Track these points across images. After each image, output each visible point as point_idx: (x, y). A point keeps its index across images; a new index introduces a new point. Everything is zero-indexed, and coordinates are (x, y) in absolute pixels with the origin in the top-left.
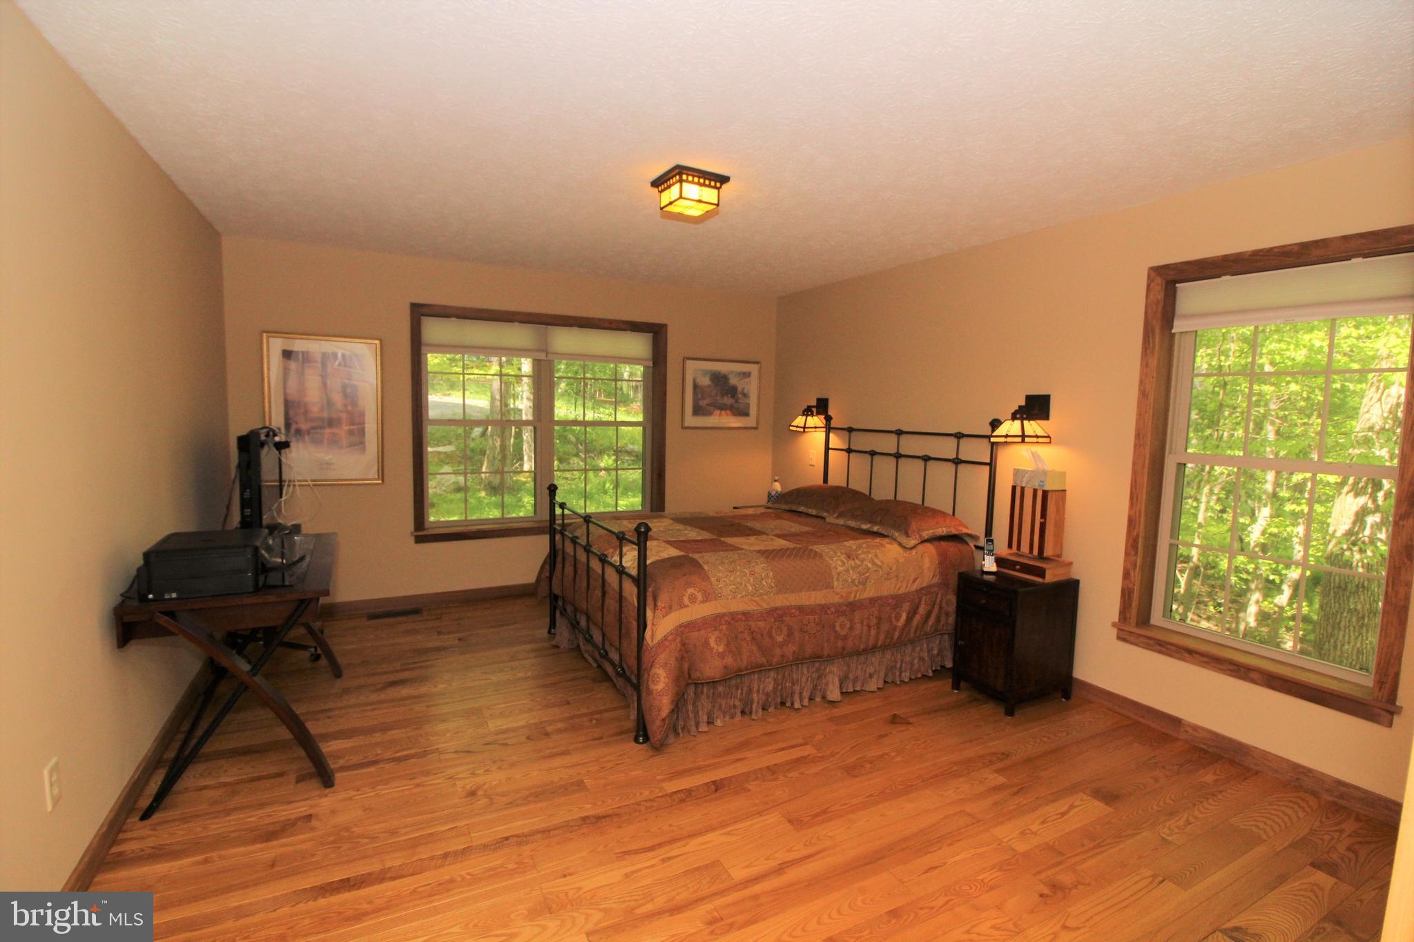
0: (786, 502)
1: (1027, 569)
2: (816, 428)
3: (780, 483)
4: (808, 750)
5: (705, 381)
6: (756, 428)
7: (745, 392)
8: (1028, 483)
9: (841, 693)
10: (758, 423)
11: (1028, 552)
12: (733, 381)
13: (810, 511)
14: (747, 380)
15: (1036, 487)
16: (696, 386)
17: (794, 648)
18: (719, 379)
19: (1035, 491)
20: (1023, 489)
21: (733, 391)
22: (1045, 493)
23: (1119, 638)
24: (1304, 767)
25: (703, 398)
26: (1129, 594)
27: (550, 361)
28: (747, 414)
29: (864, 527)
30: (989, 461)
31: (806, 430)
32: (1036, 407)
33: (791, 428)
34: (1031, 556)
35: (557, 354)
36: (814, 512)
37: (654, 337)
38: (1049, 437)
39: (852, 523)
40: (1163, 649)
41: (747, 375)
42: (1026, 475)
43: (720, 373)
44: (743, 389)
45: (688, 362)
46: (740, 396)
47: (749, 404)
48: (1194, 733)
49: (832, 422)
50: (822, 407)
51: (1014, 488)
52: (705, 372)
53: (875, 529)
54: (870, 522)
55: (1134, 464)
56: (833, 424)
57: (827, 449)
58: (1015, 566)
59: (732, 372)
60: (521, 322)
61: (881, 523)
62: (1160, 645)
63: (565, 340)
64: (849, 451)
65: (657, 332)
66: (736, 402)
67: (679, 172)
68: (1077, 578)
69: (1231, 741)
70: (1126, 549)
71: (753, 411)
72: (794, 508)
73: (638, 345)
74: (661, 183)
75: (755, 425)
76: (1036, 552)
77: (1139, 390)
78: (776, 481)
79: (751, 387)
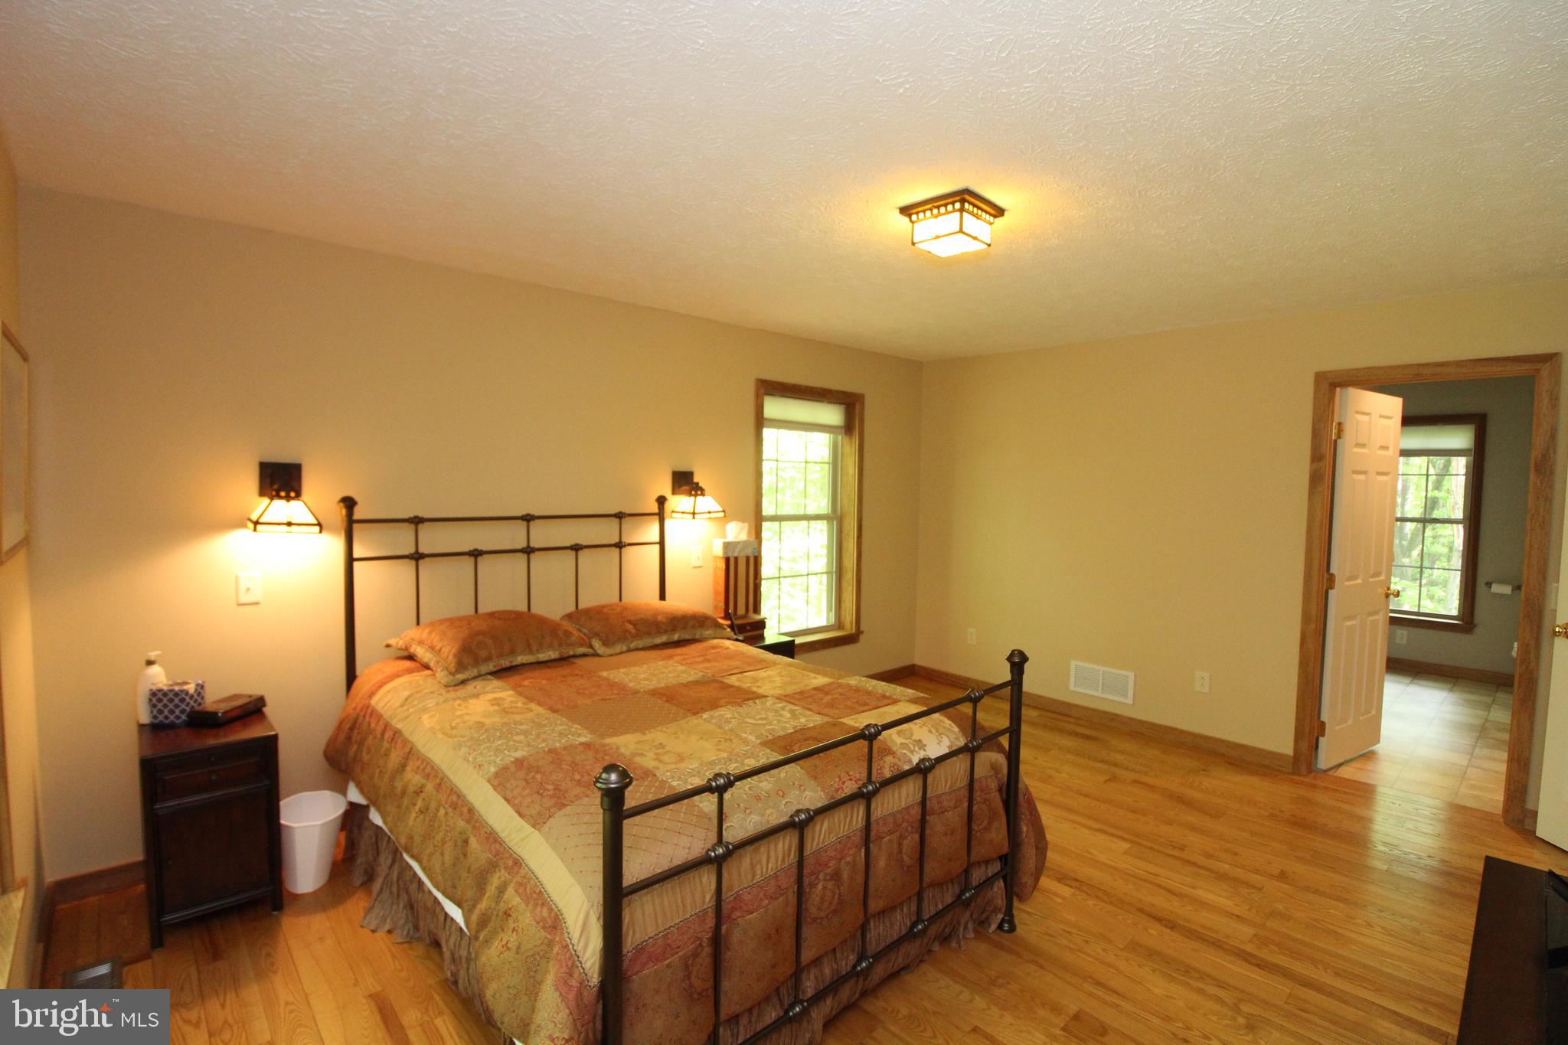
8: (740, 552)
15: (749, 555)
19: (748, 558)
20: (736, 559)
30: (658, 540)
32: (684, 481)
42: (739, 546)
51: (727, 560)
56: (358, 514)
57: (350, 560)
64: (417, 557)
78: (150, 663)
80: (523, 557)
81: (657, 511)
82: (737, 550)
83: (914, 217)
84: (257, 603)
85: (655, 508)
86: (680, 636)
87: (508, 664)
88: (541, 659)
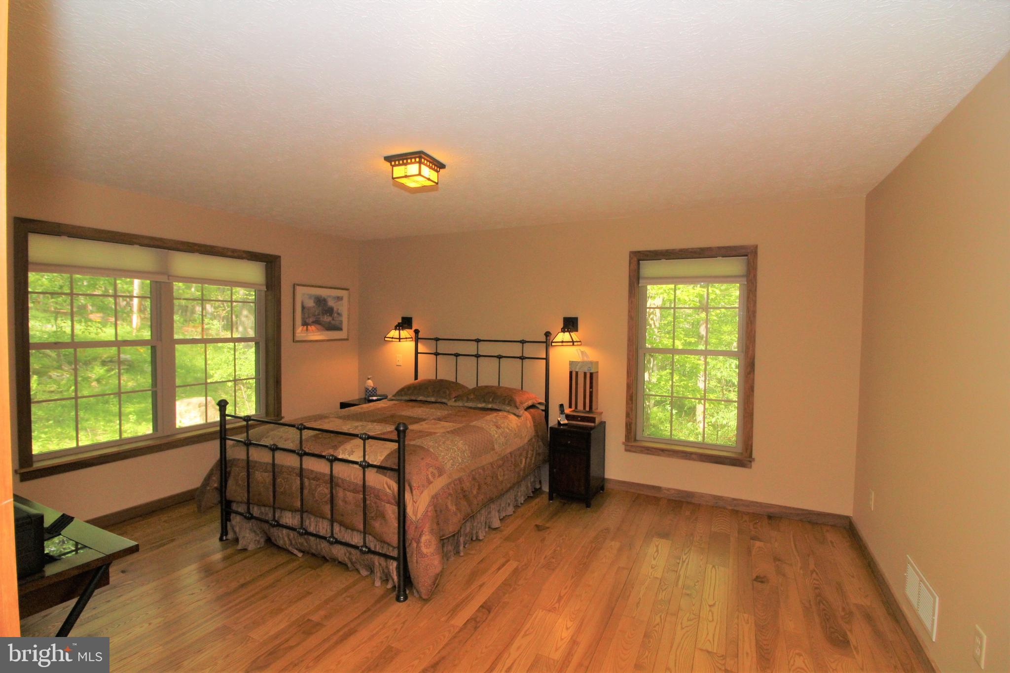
0: (406, 394)
1: (584, 419)
2: (406, 338)
3: (372, 380)
4: (513, 565)
5: (310, 303)
6: (347, 339)
7: (339, 312)
8: (580, 369)
9: (500, 519)
10: (348, 335)
11: (582, 409)
12: (331, 303)
13: (429, 399)
14: (340, 302)
15: (585, 371)
16: (303, 308)
17: (482, 497)
18: (320, 301)
19: (585, 374)
20: (577, 373)
21: (330, 311)
22: (591, 374)
23: (626, 450)
24: (719, 496)
25: (309, 317)
26: (630, 425)
27: (169, 283)
28: (340, 329)
29: (480, 405)
30: (545, 357)
31: (401, 340)
32: (570, 324)
33: (386, 339)
34: (584, 411)
35: (178, 277)
36: (433, 399)
37: (266, 266)
38: (580, 342)
39: (470, 404)
40: (649, 452)
41: (339, 299)
42: (579, 364)
43: (321, 297)
44: (338, 309)
45: (298, 288)
46: (336, 315)
47: (342, 321)
48: (668, 493)
49: (420, 334)
50: (406, 323)
51: (571, 373)
52: (310, 296)
53: (490, 406)
54: (484, 402)
55: (628, 355)
56: (420, 336)
57: (417, 353)
58: (577, 418)
59: (329, 296)
60: (142, 245)
61: (493, 402)
62: (648, 450)
63: (184, 263)
64: (437, 354)
65: (271, 263)
66: (333, 319)
67: (420, 156)
68: (605, 420)
69: (686, 492)
70: (627, 401)
71: (345, 326)
72: (413, 398)
73: (254, 272)
74: (395, 160)
75: (346, 338)
76: (587, 409)
77: (628, 315)
78: (369, 379)
79: (343, 308)
80: (475, 359)
81: (545, 340)
82: (578, 367)
83: (393, 163)
84: (400, 366)
85: (543, 339)
86: (492, 406)
87: (414, 399)
88: (428, 400)
